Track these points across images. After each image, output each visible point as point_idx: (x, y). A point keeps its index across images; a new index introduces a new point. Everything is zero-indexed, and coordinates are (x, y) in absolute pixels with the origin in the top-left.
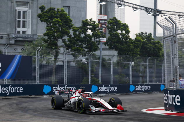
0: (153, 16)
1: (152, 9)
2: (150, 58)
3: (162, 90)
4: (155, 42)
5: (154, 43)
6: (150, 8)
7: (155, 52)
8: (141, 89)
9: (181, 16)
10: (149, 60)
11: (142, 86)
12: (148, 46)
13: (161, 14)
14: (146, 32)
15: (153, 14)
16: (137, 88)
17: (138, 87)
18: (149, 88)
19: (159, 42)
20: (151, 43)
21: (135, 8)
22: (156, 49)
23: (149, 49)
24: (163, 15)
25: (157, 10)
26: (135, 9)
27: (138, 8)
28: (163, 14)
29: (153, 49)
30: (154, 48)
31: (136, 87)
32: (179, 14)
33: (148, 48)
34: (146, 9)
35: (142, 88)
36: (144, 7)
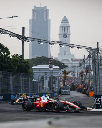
2: (23, 74)
4: (25, 62)
6: (20, 35)
7: (26, 69)
9: (40, 42)
14: (19, 54)
23: (22, 67)
24: (28, 41)
25: (24, 37)
28: (28, 40)
36: (16, 34)
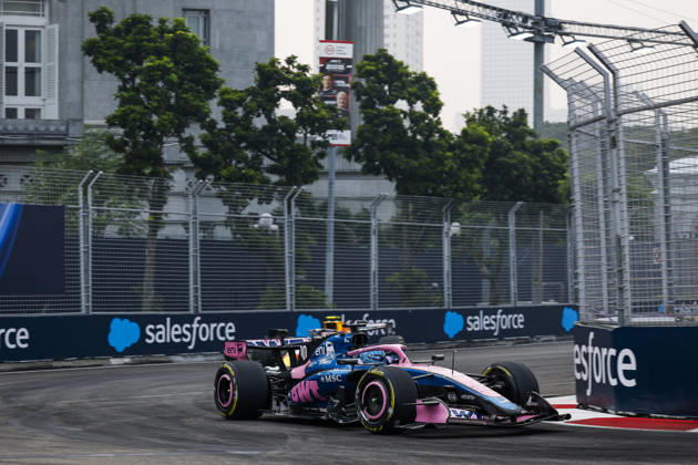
0: (532, 45)
1: (526, 18)
2: (522, 206)
3: (568, 329)
4: (540, 144)
5: (537, 150)
6: (519, 14)
7: (540, 181)
8: (487, 328)
9: (636, 41)
10: (517, 213)
11: (493, 317)
12: (514, 161)
13: (561, 35)
14: (505, 107)
15: (531, 35)
16: (473, 321)
17: (476, 317)
18: (519, 321)
19: (553, 145)
20: (524, 148)
21: (462, 13)
22: (546, 172)
23: (515, 172)
24: (567, 39)
25: (544, 19)
26: (460, 18)
27: (473, 14)
28: (567, 34)
29: (531, 172)
30: (535, 168)
31: (470, 318)
32: (629, 33)
33: (514, 166)
34: (505, 18)
35: (491, 325)
36: (494, 8)
